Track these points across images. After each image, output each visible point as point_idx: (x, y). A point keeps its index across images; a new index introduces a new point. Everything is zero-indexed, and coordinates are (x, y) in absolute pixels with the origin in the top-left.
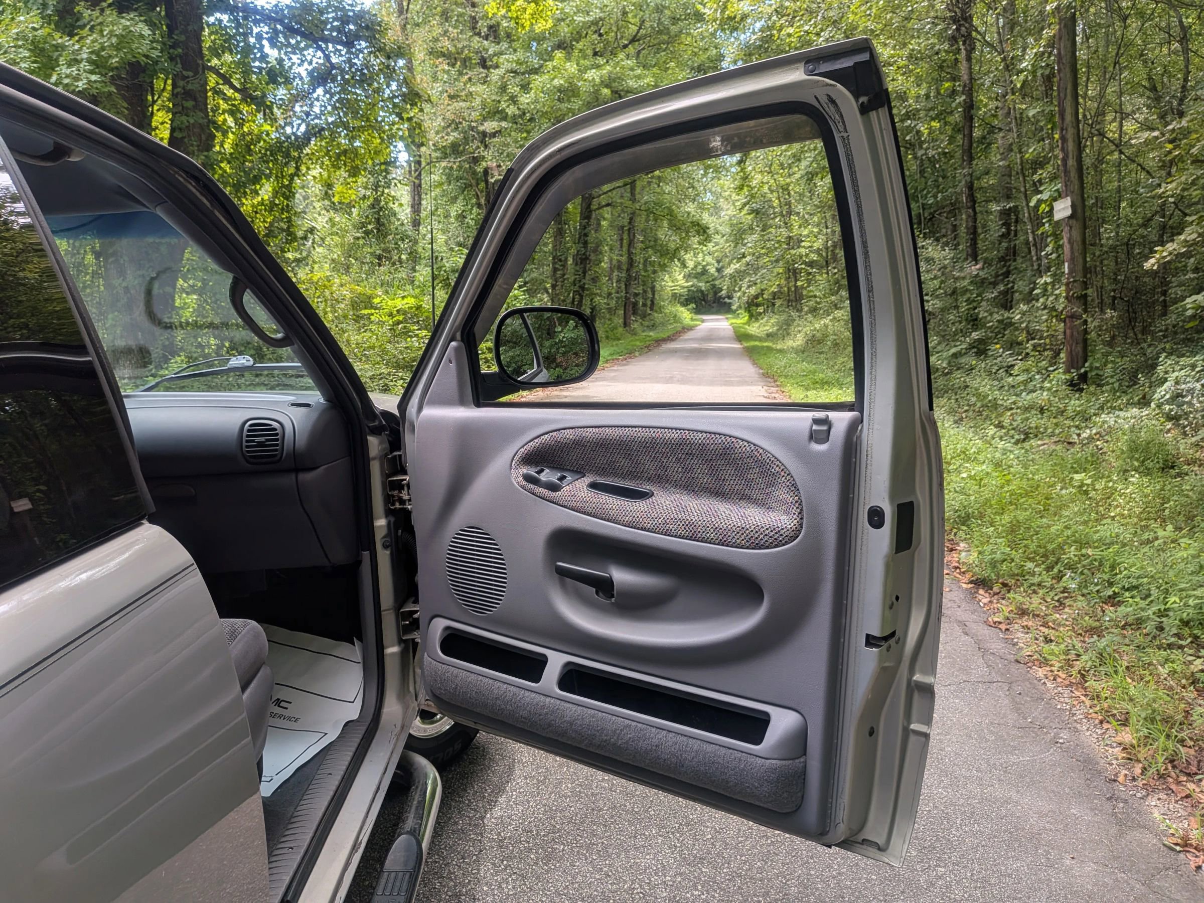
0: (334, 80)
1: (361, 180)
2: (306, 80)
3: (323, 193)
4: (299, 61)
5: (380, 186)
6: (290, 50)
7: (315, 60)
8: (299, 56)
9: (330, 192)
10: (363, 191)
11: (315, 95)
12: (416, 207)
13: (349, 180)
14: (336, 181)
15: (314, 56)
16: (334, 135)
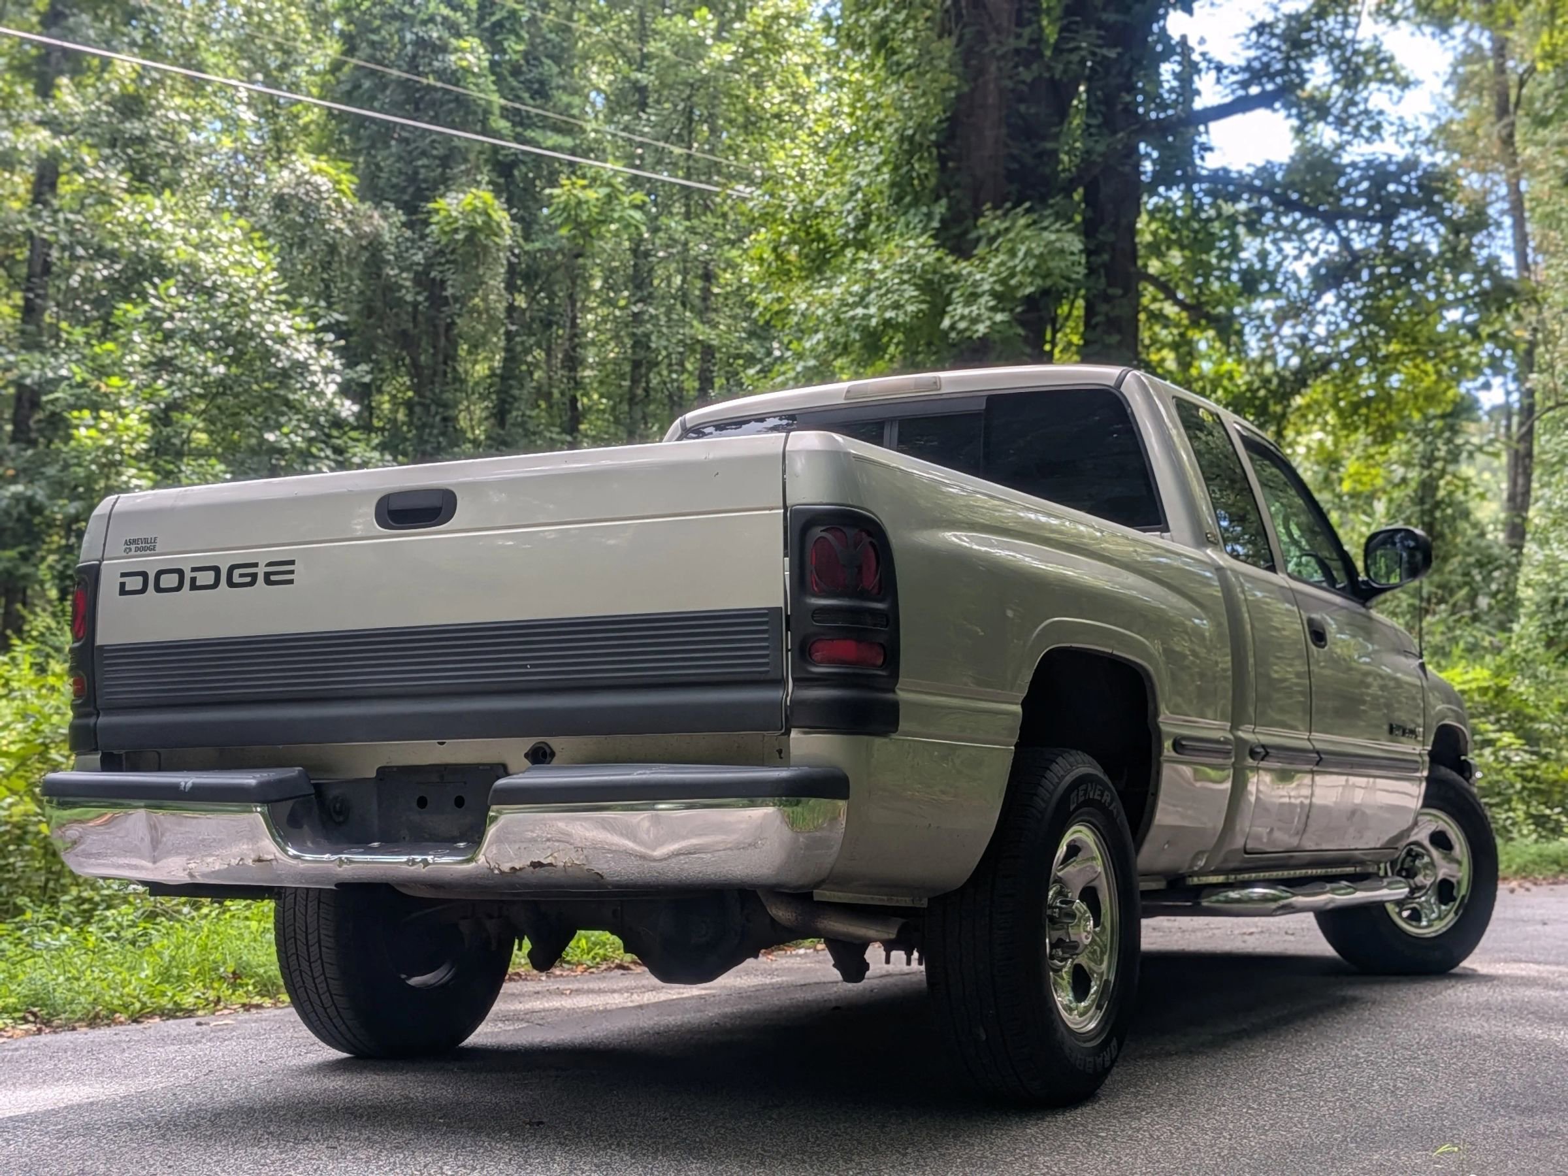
0: (1355, 277)
1: (1396, 450)
2: (1306, 281)
3: (1321, 477)
4: (1296, 252)
5: (1437, 460)
6: (1280, 235)
7: (1323, 247)
8: (1297, 244)
9: (1334, 476)
10: (1400, 471)
11: (1319, 306)
12: (1519, 500)
13: (1372, 451)
14: (1346, 454)
15: (1322, 241)
16: (1350, 373)
